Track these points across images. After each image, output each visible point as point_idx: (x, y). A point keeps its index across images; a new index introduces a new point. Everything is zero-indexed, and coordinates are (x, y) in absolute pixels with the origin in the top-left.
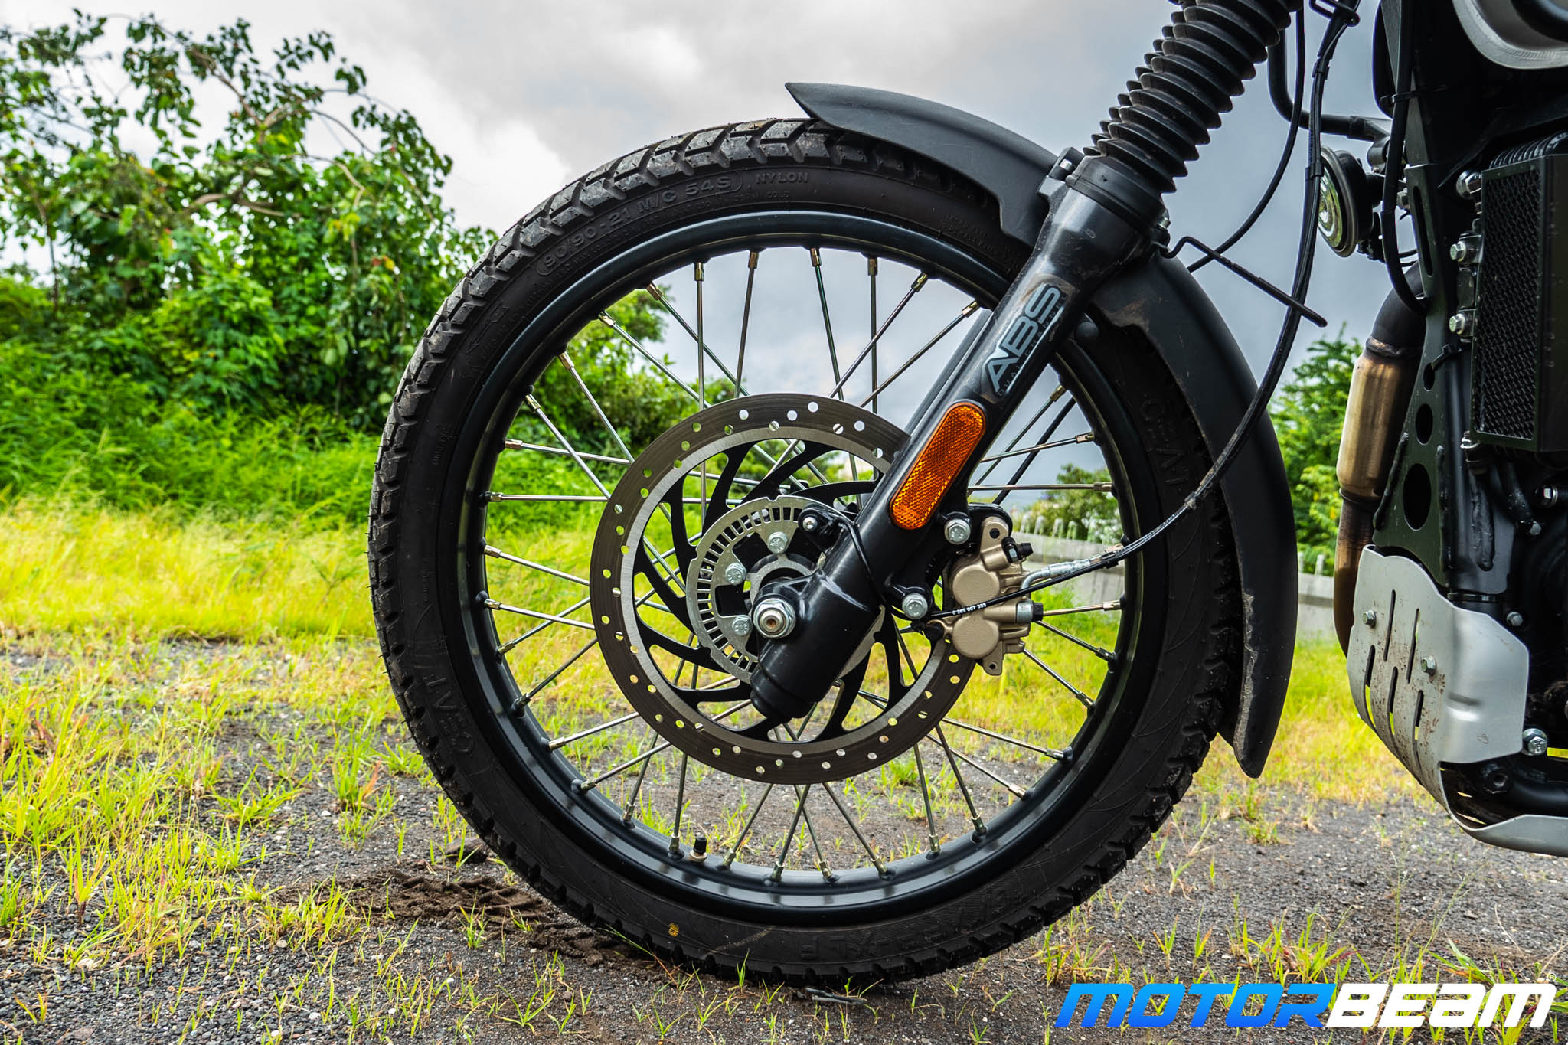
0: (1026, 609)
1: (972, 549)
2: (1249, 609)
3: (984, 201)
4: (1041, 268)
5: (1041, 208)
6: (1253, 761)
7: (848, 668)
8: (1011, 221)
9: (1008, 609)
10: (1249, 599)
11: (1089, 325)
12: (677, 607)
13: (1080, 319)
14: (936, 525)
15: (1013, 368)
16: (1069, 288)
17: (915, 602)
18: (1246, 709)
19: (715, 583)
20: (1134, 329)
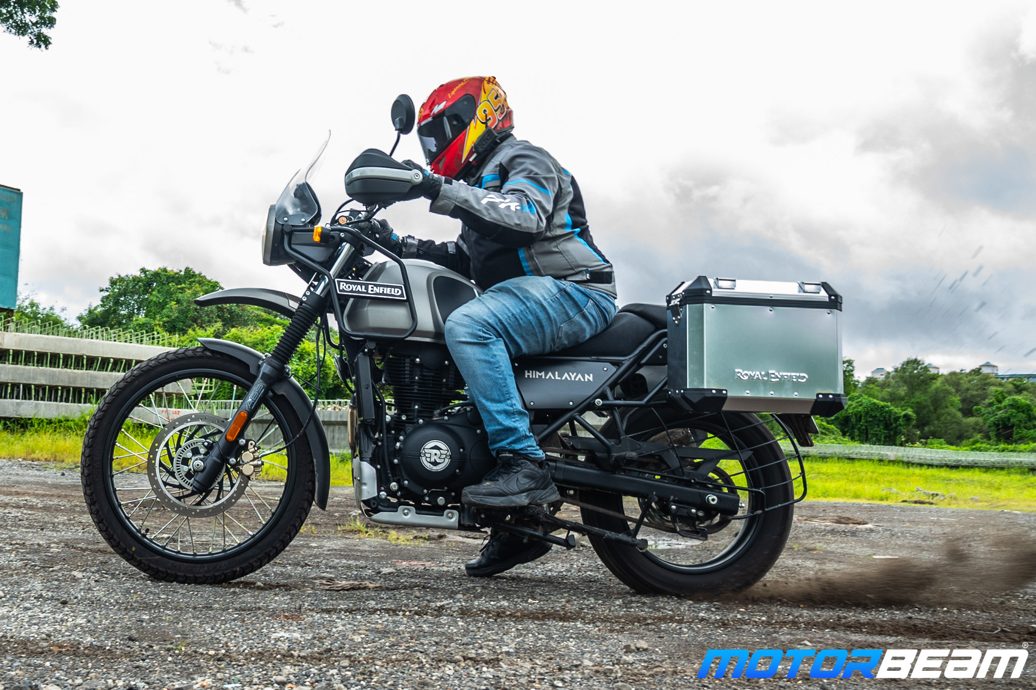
0: (260, 463)
1: (245, 448)
2: (315, 463)
3: (247, 366)
4: (259, 380)
5: (259, 367)
6: (323, 504)
7: (219, 480)
8: (253, 371)
9: (255, 462)
10: (315, 460)
11: (270, 394)
12: (171, 459)
13: (268, 392)
14: (237, 441)
15: (253, 403)
16: (265, 385)
17: (233, 460)
18: (317, 489)
19: (183, 456)
20: (283, 395)
